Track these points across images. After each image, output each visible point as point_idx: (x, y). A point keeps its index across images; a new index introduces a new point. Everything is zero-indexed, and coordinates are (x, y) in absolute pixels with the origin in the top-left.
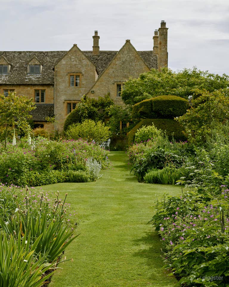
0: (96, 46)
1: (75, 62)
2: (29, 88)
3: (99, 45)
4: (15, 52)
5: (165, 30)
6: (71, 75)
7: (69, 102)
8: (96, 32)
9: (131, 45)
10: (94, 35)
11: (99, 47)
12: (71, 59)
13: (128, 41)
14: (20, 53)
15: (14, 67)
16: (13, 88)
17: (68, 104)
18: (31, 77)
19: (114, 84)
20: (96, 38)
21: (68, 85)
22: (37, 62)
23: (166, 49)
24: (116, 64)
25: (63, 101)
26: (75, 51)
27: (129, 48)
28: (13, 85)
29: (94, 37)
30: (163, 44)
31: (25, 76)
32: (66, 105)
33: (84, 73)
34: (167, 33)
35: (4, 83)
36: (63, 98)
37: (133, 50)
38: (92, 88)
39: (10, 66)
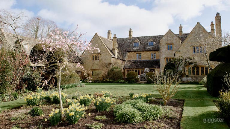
0: (181, 31)
1: (170, 38)
2: (148, 52)
3: (182, 31)
4: (142, 37)
5: (219, 17)
6: (168, 45)
7: (167, 58)
8: (181, 25)
9: (200, 25)
10: (180, 26)
11: (182, 32)
12: (168, 37)
13: (198, 23)
14: (145, 37)
15: (142, 43)
16: (141, 53)
17: (167, 59)
18: (149, 47)
19: (191, 46)
20: (181, 27)
21: (166, 50)
22: (152, 40)
23: (221, 27)
24: (192, 36)
25: (164, 58)
26: (170, 33)
27: (199, 27)
28: (141, 51)
29: (179, 27)
30: (218, 25)
31: (147, 47)
32: (165, 59)
33: (174, 43)
34: (220, 18)
35: (137, 50)
36: (164, 56)
37: (201, 27)
38: (179, 49)
39: (140, 43)
